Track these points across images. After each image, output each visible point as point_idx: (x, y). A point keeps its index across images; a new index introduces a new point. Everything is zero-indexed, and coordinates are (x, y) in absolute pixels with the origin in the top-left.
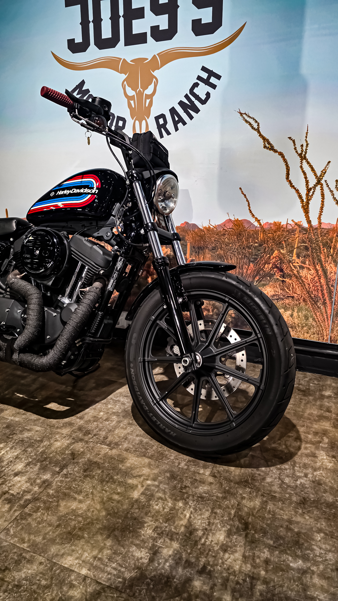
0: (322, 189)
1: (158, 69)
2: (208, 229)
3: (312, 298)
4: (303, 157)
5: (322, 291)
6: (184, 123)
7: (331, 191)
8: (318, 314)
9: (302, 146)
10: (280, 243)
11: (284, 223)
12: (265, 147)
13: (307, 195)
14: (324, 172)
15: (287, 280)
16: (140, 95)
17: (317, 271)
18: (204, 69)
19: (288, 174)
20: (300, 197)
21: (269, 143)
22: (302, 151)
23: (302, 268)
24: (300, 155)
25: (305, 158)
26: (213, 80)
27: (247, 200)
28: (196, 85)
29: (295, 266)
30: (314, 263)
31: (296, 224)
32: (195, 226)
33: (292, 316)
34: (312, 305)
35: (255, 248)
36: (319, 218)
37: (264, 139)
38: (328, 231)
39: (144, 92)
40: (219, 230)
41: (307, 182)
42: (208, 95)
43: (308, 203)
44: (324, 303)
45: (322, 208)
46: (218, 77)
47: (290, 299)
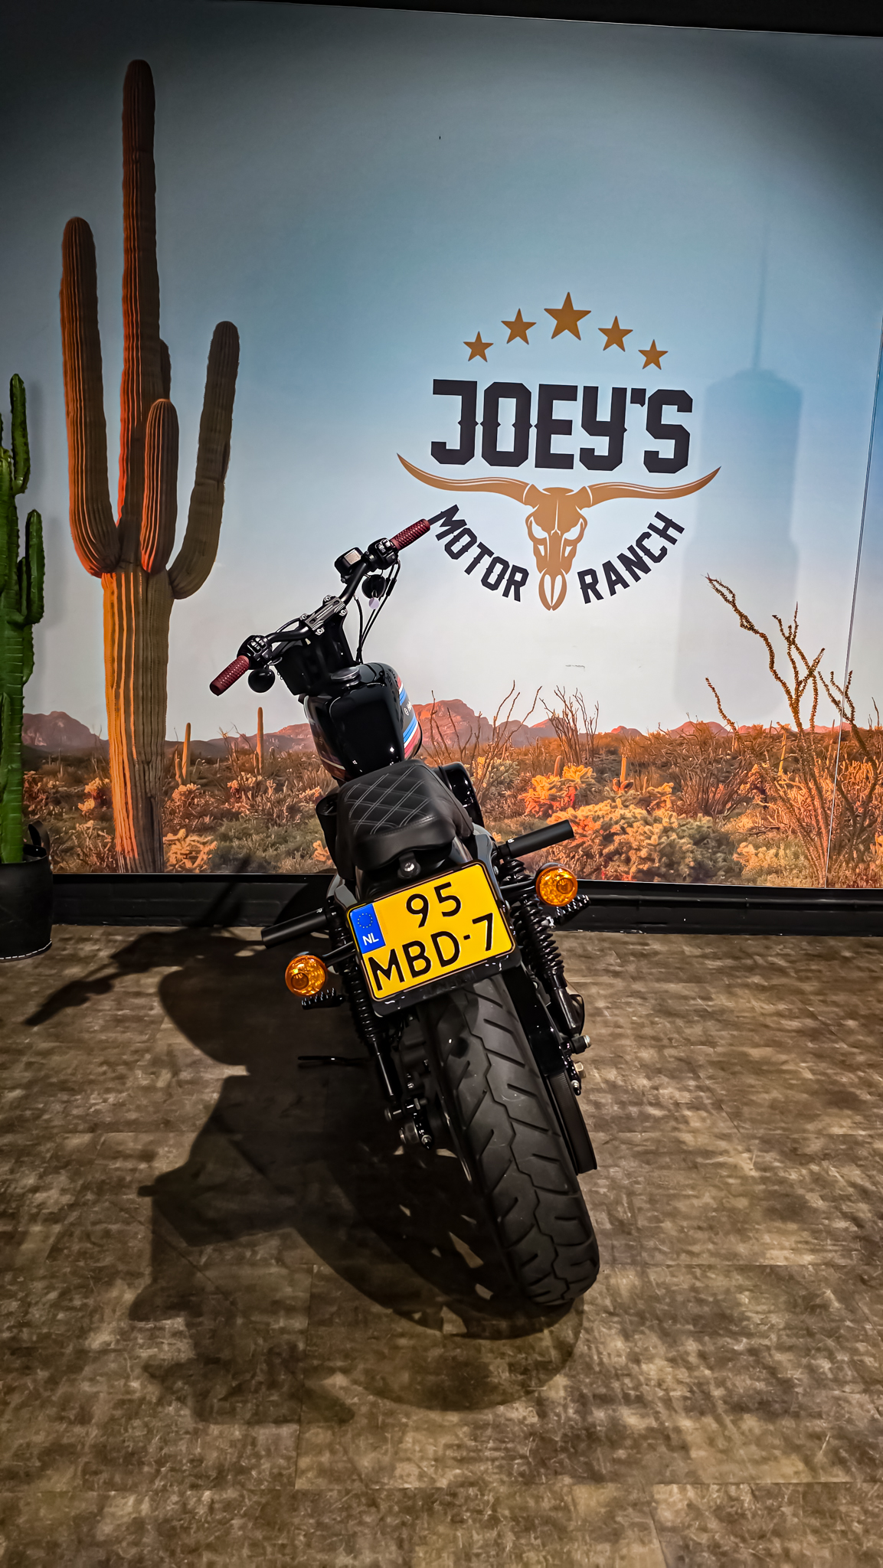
0: (815, 683)
1: (589, 506)
2: (657, 737)
3: (803, 828)
4: (791, 641)
5: (816, 817)
6: (626, 585)
7: (826, 686)
8: (811, 849)
9: (790, 627)
10: (761, 754)
11: (766, 726)
12: (742, 625)
13: (797, 690)
14: (817, 662)
15: (769, 805)
16: (556, 539)
17: (810, 790)
18: (659, 516)
19: (772, 662)
20: (788, 692)
21: (748, 621)
22: (790, 633)
23: (790, 786)
24: (788, 639)
25: (794, 643)
26: (671, 532)
27: (716, 696)
28: (646, 535)
29: (780, 785)
30: (806, 780)
31: (783, 727)
32: (635, 732)
33: (777, 855)
34: (804, 836)
35: (727, 761)
36: (812, 720)
37: (741, 615)
38: (823, 736)
39: (562, 534)
40: (673, 738)
41: (797, 673)
42: (664, 551)
43: (797, 700)
44: (819, 834)
45: (815, 707)
46: (680, 530)
47: (775, 831)
